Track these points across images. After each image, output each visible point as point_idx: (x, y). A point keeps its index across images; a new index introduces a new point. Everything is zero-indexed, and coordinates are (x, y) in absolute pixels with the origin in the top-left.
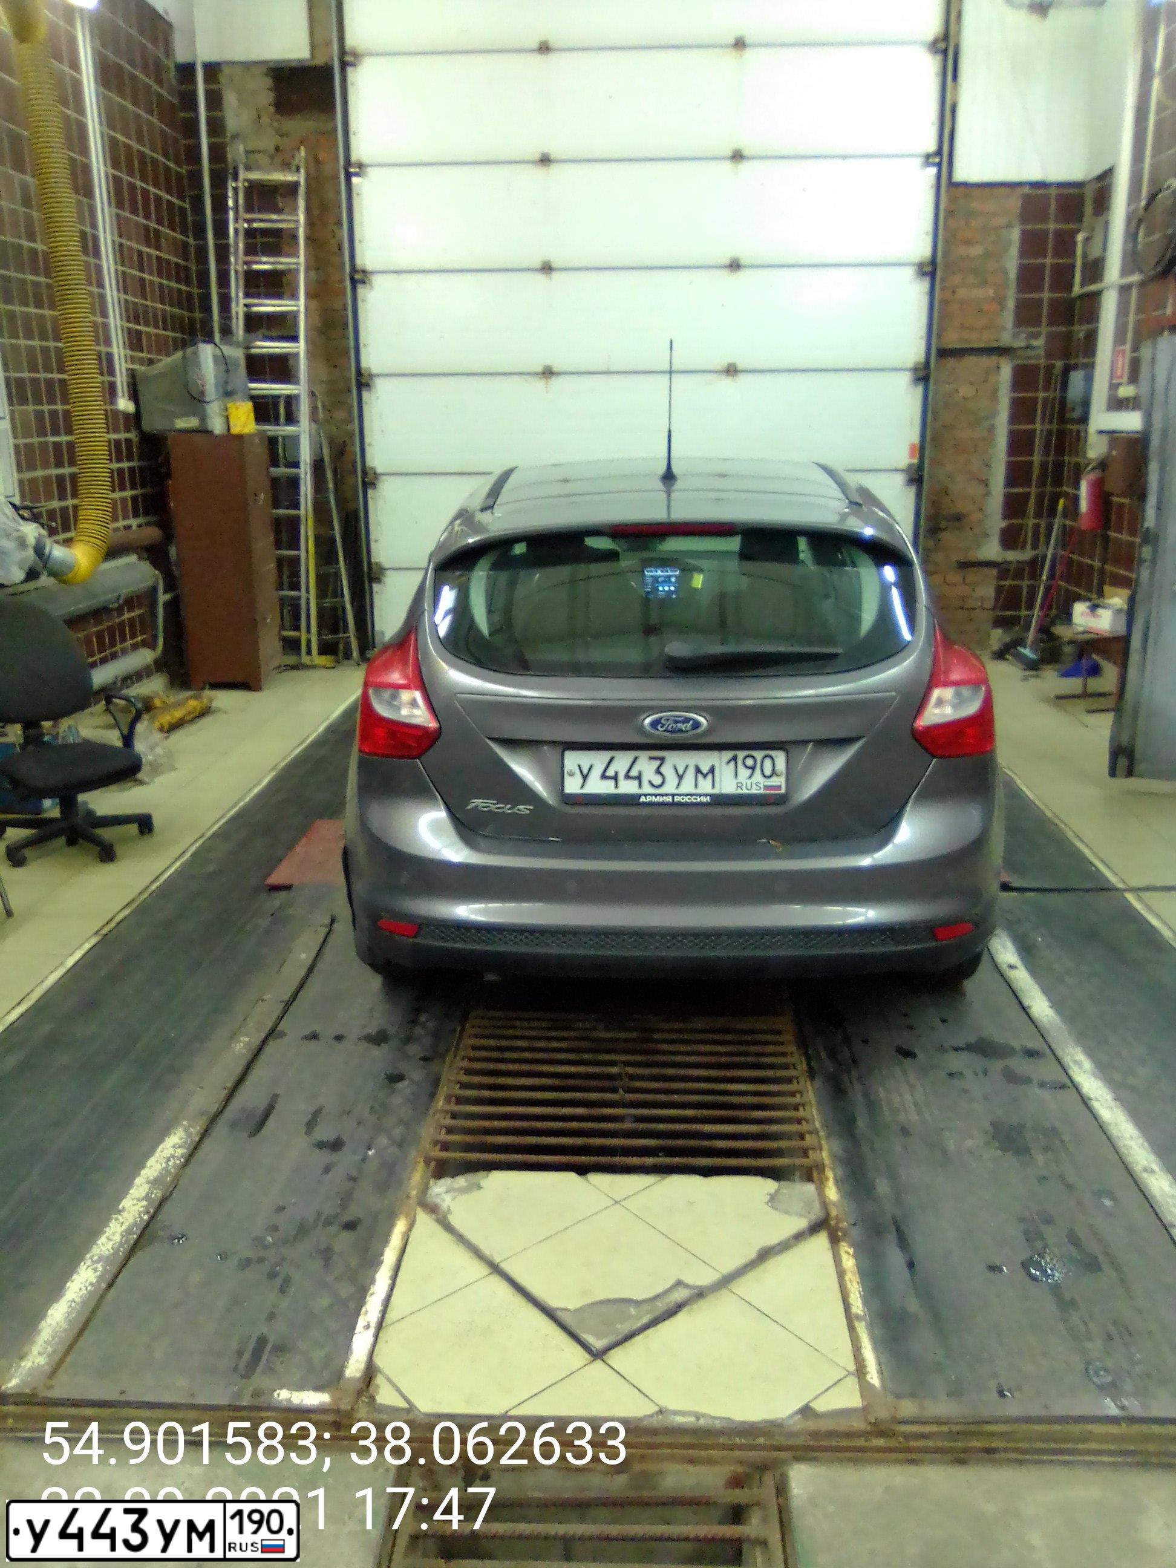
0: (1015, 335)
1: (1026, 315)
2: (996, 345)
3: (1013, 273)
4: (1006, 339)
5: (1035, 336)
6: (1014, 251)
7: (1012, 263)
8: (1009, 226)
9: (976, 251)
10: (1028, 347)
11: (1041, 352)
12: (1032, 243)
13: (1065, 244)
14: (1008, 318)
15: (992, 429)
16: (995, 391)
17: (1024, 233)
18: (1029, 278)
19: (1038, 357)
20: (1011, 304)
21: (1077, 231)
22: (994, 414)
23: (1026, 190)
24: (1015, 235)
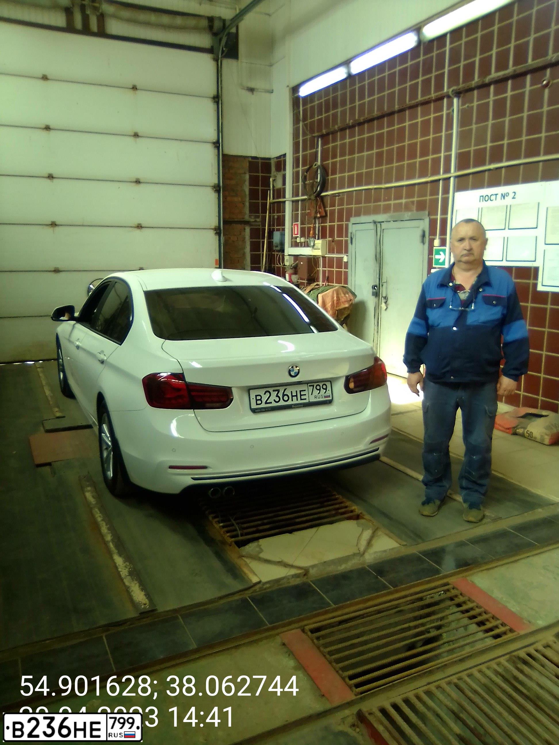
0: (250, 216)
1: (254, 209)
2: (242, 220)
3: (247, 192)
4: (247, 218)
5: (258, 217)
6: (247, 183)
7: (246, 188)
8: (245, 173)
9: (233, 182)
10: (256, 221)
11: (260, 223)
12: (254, 181)
13: (266, 182)
14: (247, 210)
15: (244, 254)
16: (244, 240)
17: (250, 176)
18: (253, 194)
19: (259, 226)
20: (247, 204)
21: (269, 177)
22: (244, 248)
23: (250, 159)
24: (247, 177)
